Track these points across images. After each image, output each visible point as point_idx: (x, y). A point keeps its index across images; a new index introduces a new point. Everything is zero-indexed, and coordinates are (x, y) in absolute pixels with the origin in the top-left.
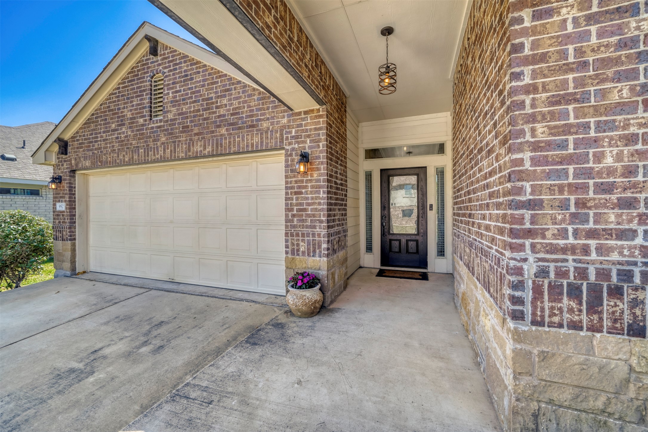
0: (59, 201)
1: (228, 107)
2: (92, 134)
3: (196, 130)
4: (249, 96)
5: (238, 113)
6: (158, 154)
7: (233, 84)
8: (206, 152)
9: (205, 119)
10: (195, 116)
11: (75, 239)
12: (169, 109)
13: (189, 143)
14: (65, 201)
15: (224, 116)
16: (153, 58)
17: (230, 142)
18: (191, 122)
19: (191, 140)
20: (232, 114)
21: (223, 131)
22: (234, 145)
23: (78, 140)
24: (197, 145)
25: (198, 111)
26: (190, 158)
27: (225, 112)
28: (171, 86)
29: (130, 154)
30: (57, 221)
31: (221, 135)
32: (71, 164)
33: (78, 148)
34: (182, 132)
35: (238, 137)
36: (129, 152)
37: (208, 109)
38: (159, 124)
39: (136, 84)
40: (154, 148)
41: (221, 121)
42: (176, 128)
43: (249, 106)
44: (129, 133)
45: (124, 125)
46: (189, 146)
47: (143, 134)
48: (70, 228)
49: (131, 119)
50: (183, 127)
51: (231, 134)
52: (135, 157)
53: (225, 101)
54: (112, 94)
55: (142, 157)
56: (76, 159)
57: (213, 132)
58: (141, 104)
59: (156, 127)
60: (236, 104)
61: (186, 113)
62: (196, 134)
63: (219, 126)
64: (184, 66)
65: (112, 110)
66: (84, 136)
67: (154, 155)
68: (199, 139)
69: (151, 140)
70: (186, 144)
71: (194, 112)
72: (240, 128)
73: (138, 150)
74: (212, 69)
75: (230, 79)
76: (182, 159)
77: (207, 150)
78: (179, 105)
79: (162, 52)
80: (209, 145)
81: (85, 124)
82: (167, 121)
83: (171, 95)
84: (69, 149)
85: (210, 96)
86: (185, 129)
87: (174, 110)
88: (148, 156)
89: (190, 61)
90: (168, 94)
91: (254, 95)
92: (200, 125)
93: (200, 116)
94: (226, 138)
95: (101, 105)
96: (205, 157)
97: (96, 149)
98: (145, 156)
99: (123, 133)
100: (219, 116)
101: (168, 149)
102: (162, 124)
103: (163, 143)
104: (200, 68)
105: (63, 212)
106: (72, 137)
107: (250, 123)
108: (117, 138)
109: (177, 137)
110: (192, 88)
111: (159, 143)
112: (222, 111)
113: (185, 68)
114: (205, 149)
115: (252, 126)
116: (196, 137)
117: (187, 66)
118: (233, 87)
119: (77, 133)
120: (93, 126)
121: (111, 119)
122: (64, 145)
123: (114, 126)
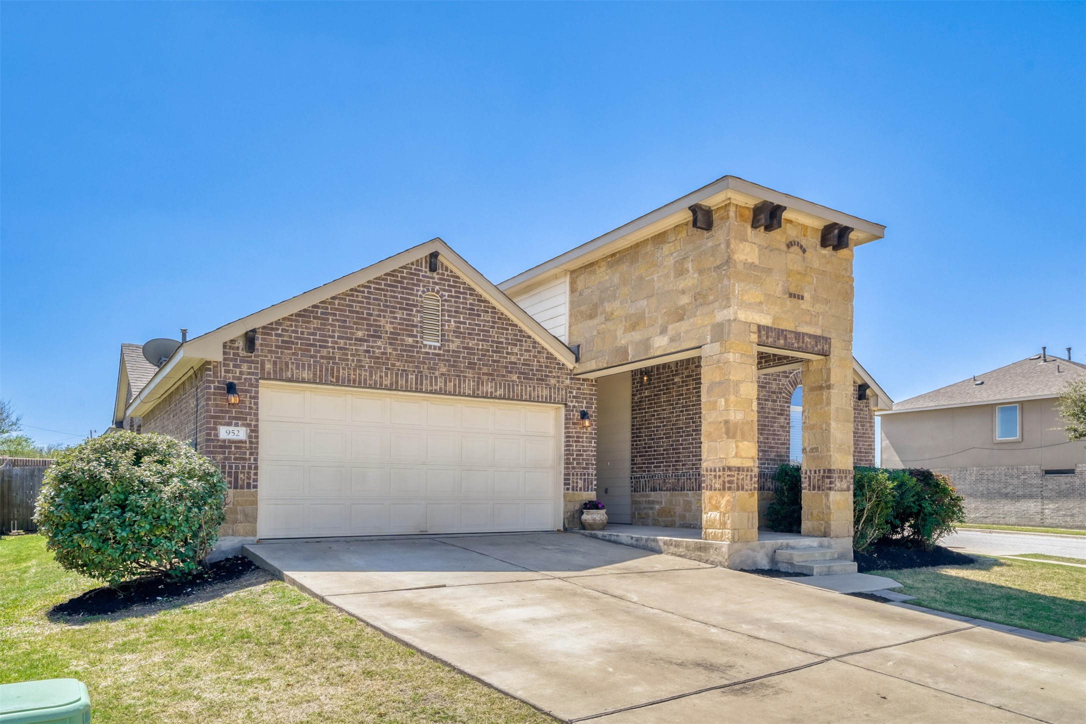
0: (229, 424)
1: (519, 357)
4: (539, 352)
5: (529, 365)
6: (436, 385)
7: (524, 336)
8: (498, 394)
9: (494, 361)
10: (483, 355)
12: (450, 338)
13: (478, 382)
14: (247, 425)
16: (426, 272)
17: (522, 390)
18: (479, 359)
20: (523, 365)
21: (515, 377)
22: (526, 394)
23: (277, 335)
24: (487, 385)
25: (488, 351)
27: (515, 360)
28: (453, 314)
29: (392, 377)
30: (222, 455)
31: (513, 381)
32: (263, 368)
33: (276, 346)
34: (468, 367)
35: (530, 387)
36: (392, 374)
37: (499, 352)
38: (437, 351)
39: (399, 293)
40: (431, 377)
41: (512, 368)
42: (461, 362)
43: (538, 362)
44: (389, 351)
45: (380, 337)
46: (478, 384)
47: (411, 357)
48: (255, 467)
49: (391, 333)
50: (469, 363)
51: (522, 382)
52: (400, 382)
53: (516, 350)
55: (411, 383)
56: (275, 363)
57: (504, 376)
58: (409, 320)
59: (433, 354)
60: (526, 356)
61: (474, 349)
62: (484, 374)
63: (511, 372)
64: (470, 299)
65: (357, 312)
66: (296, 332)
67: (431, 385)
68: (488, 379)
69: (426, 366)
70: (474, 381)
71: (482, 350)
72: (531, 379)
73: (407, 375)
74: (502, 314)
75: (521, 331)
76: (469, 396)
77: (498, 392)
78: (464, 338)
79: (440, 271)
80: (500, 388)
81: (298, 315)
82: (449, 351)
83: (452, 323)
84: (258, 342)
85: (501, 340)
86: (472, 366)
87: (458, 342)
88: (421, 384)
89: (477, 295)
90: (449, 321)
91: (543, 353)
93: (490, 356)
94: (517, 385)
95: (333, 298)
96: (495, 398)
97: (322, 357)
98: (416, 384)
99: (379, 348)
100: (511, 363)
101: (450, 382)
102: (441, 352)
103: (442, 374)
104: (488, 307)
105: (241, 442)
107: (539, 377)
108: (368, 352)
109: (462, 372)
110: (480, 325)
111: (437, 373)
112: (513, 359)
113: (471, 301)
114: (496, 391)
115: (542, 380)
116: (486, 377)
117: (474, 300)
118: (524, 339)
119: (278, 323)
120: (316, 323)
121: (355, 323)
122: (250, 339)
123: (360, 334)
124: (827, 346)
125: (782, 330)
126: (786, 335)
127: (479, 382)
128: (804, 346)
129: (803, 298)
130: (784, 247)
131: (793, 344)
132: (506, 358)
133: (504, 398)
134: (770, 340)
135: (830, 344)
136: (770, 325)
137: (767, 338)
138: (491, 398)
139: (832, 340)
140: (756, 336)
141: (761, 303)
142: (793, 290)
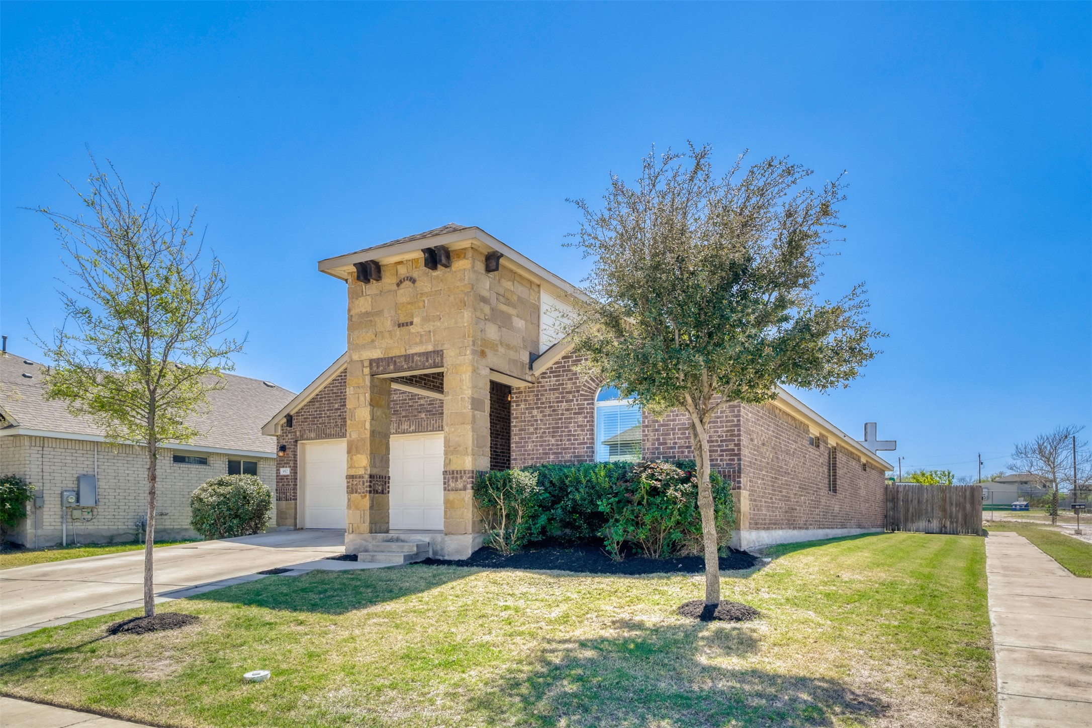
0: (283, 467)
1: (426, 399)
2: (316, 411)
3: (404, 414)
5: (433, 404)
8: (411, 430)
9: (410, 406)
10: (403, 404)
11: (296, 499)
14: (290, 467)
15: (424, 405)
17: (428, 423)
18: (400, 407)
19: (400, 420)
20: (429, 405)
21: (423, 415)
22: (431, 426)
23: (302, 415)
24: (405, 424)
25: (406, 400)
26: (399, 433)
30: (281, 484)
31: (422, 418)
32: (296, 435)
33: (302, 422)
34: (393, 414)
35: (434, 420)
37: (413, 399)
41: (422, 409)
43: (441, 400)
45: (345, 405)
48: (294, 489)
50: (394, 411)
51: (428, 418)
54: (336, 380)
56: (300, 431)
57: (416, 416)
61: (397, 401)
62: (403, 417)
63: (420, 412)
65: (335, 393)
66: (309, 412)
70: (396, 423)
71: (402, 400)
72: (434, 414)
77: (412, 428)
80: (413, 425)
81: (310, 402)
84: (294, 422)
92: (407, 410)
93: (407, 403)
94: (425, 421)
95: (325, 388)
96: (410, 432)
97: (320, 424)
100: (420, 405)
105: (288, 476)
106: (297, 413)
108: (340, 416)
112: (422, 402)
114: (410, 427)
116: (404, 419)
119: (302, 409)
120: (317, 404)
121: (335, 400)
122: (290, 420)
123: (336, 406)
124: (439, 358)
125: (392, 358)
126: (395, 361)
127: (400, 423)
128: (414, 365)
129: (412, 323)
130: (395, 287)
131: (403, 366)
132: (417, 402)
133: (415, 432)
134: (381, 368)
135: (442, 356)
136: (382, 356)
137: (378, 368)
138: (407, 433)
139: (445, 351)
140: (368, 368)
141: (373, 341)
142: (403, 320)
